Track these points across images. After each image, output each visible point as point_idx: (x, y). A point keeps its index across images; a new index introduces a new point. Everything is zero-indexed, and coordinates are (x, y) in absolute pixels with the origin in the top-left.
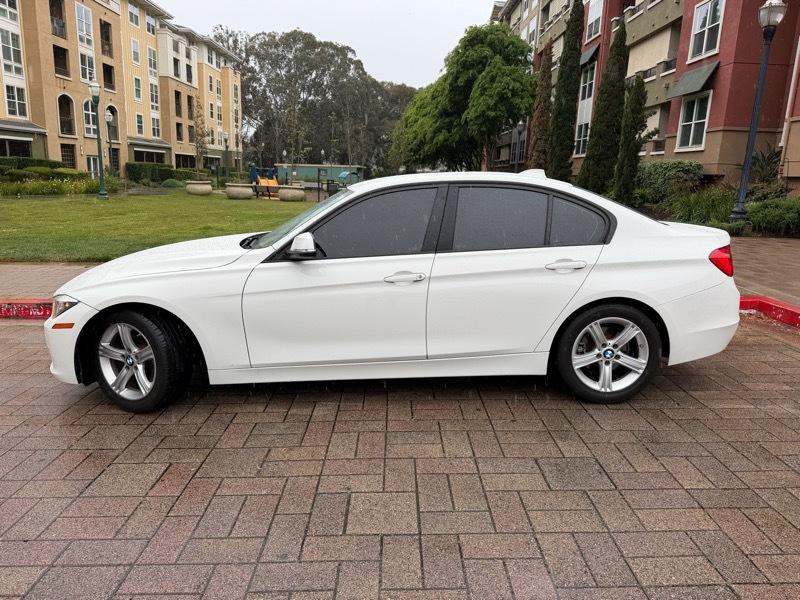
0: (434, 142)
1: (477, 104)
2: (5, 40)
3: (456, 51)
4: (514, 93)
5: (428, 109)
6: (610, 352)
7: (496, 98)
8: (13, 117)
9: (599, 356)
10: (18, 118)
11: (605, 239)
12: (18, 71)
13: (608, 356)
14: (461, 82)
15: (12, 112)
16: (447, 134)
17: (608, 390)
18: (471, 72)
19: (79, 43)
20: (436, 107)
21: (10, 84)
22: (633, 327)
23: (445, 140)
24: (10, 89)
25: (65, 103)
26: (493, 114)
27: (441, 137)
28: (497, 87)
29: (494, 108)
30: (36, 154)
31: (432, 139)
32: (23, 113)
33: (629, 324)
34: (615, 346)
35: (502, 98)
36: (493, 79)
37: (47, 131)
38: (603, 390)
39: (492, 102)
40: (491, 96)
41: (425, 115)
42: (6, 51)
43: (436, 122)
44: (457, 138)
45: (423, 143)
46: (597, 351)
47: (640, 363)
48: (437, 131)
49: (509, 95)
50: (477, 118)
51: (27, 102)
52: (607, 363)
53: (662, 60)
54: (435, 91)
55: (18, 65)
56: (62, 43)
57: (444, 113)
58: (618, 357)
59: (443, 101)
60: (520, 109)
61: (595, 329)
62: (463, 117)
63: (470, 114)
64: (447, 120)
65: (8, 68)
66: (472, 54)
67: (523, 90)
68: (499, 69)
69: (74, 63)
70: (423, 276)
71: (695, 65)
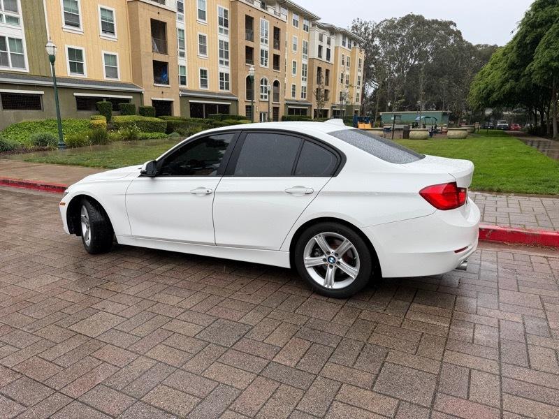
0: (502, 89)
1: (542, 56)
2: (221, 46)
5: (501, 64)
6: (332, 259)
8: (222, 91)
9: (325, 260)
10: (225, 91)
11: (334, 173)
12: (227, 63)
13: (331, 261)
14: (528, 40)
15: (222, 88)
16: (513, 83)
17: (330, 287)
18: (539, 30)
19: (261, 43)
20: (506, 62)
21: (222, 72)
22: (347, 241)
23: (512, 88)
24: (221, 74)
25: (250, 80)
27: (508, 86)
30: (232, 112)
31: (501, 87)
32: (227, 88)
33: (345, 239)
34: (336, 254)
37: (239, 98)
38: (326, 286)
39: (555, 54)
42: (221, 52)
43: (505, 74)
44: (523, 86)
45: (492, 91)
47: (355, 271)
48: (507, 81)
50: (542, 67)
51: (230, 82)
52: (331, 266)
54: (506, 51)
55: (227, 60)
56: (251, 44)
57: (512, 66)
58: (339, 263)
59: (512, 56)
61: (320, 239)
62: (528, 68)
63: (534, 65)
64: (515, 72)
65: (221, 62)
66: (542, 14)
69: (257, 56)
70: (210, 191)
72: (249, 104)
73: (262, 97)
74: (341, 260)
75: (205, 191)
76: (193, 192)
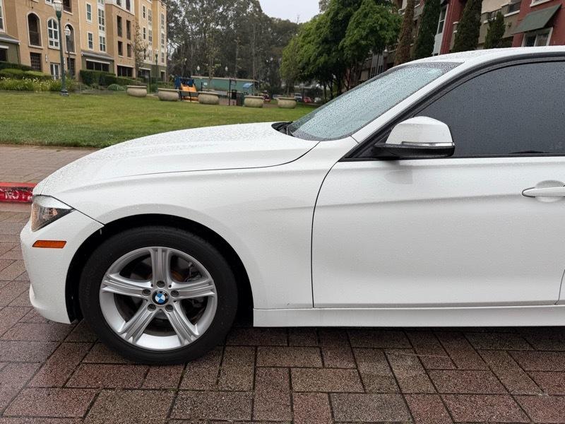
0: (317, 62)
1: (353, 34)
4: (382, 27)
5: (312, 38)
7: (367, 30)
14: (340, 17)
16: (327, 58)
18: (349, 9)
20: (320, 36)
23: (326, 62)
25: (33, 20)
26: (363, 42)
27: (322, 59)
28: (369, 22)
29: (366, 38)
30: (11, 59)
31: (315, 61)
35: (373, 31)
36: (366, 15)
37: (19, 42)
39: (364, 33)
40: (364, 29)
41: (309, 42)
43: (318, 48)
44: (334, 60)
45: (307, 64)
48: (320, 54)
49: (378, 28)
50: (352, 45)
51: (3, 18)
53: (507, 4)
54: (317, 23)
57: (325, 41)
59: (325, 31)
60: (385, 38)
62: (340, 44)
63: (347, 41)
64: (327, 46)
67: (388, 25)
68: (371, 8)
71: (536, 9)
72: (34, 51)
73: (51, 43)
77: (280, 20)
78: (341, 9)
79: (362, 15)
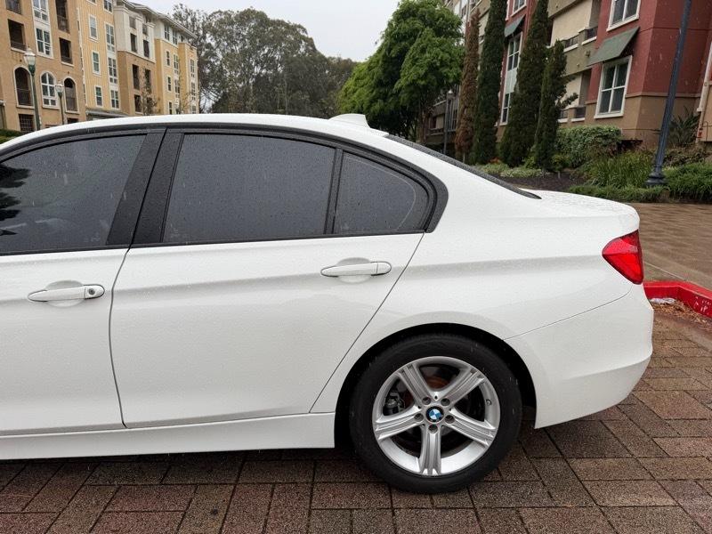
0: (372, 110)
1: (409, 73)
3: (390, 24)
4: (443, 63)
5: (366, 80)
6: (436, 411)
7: (426, 68)
9: (418, 416)
11: (427, 224)
13: (433, 417)
14: (394, 53)
16: (383, 104)
17: (434, 473)
18: (403, 43)
19: (35, 18)
20: (373, 78)
22: (473, 372)
26: (423, 83)
27: (376, 106)
28: (427, 58)
29: (424, 77)
31: (369, 107)
33: (466, 367)
34: (445, 401)
35: (432, 68)
36: (423, 51)
37: (4, 102)
38: (426, 472)
39: (422, 72)
40: (421, 66)
41: (363, 86)
43: (372, 92)
44: (392, 107)
46: (415, 410)
47: (486, 429)
48: (375, 100)
49: (438, 64)
50: (408, 86)
52: (433, 428)
53: (584, 28)
54: (371, 65)
56: (17, 18)
57: (380, 84)
58: (450, 418)
59: (378, 71)
60: (448, 77)
61: (409, 374)
62: (396, 86)
63: (402, 83)
64: (383, 90)
66: (404, 26)
67: (451, 61)
68: (429, 40)
69: (30, 37)
70: (98, 290)
71: (615, 32)
72: (24, 112)
73: (46, 102)
74: (454, 412)
75: (81, 291)
76: (35, 296)
77: (339, 59)
78: (394, 44)
79: (419, 51)
